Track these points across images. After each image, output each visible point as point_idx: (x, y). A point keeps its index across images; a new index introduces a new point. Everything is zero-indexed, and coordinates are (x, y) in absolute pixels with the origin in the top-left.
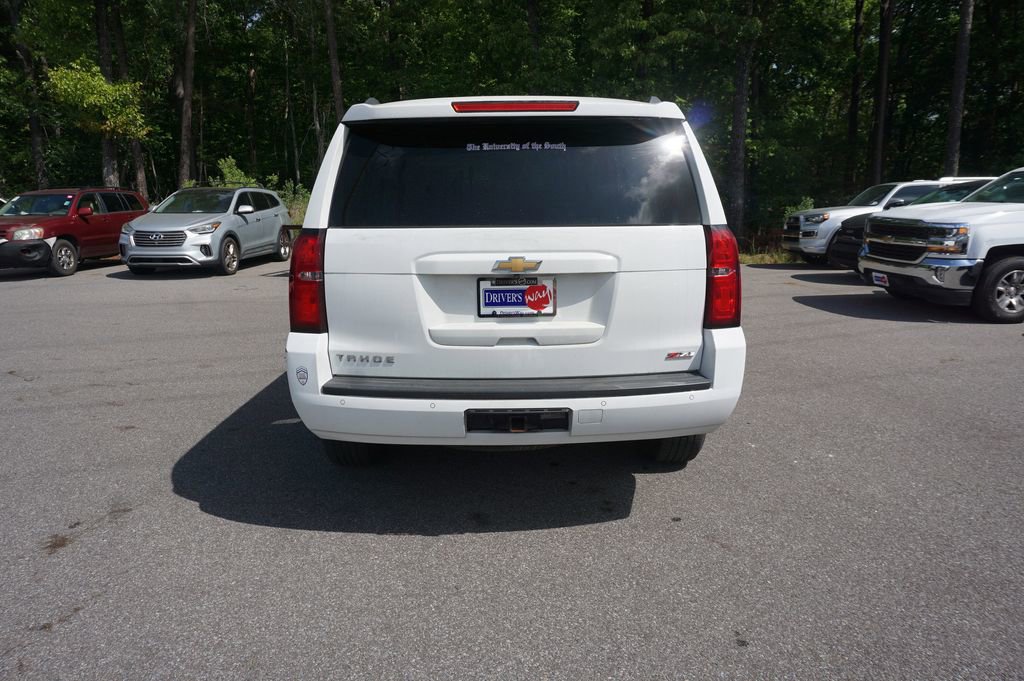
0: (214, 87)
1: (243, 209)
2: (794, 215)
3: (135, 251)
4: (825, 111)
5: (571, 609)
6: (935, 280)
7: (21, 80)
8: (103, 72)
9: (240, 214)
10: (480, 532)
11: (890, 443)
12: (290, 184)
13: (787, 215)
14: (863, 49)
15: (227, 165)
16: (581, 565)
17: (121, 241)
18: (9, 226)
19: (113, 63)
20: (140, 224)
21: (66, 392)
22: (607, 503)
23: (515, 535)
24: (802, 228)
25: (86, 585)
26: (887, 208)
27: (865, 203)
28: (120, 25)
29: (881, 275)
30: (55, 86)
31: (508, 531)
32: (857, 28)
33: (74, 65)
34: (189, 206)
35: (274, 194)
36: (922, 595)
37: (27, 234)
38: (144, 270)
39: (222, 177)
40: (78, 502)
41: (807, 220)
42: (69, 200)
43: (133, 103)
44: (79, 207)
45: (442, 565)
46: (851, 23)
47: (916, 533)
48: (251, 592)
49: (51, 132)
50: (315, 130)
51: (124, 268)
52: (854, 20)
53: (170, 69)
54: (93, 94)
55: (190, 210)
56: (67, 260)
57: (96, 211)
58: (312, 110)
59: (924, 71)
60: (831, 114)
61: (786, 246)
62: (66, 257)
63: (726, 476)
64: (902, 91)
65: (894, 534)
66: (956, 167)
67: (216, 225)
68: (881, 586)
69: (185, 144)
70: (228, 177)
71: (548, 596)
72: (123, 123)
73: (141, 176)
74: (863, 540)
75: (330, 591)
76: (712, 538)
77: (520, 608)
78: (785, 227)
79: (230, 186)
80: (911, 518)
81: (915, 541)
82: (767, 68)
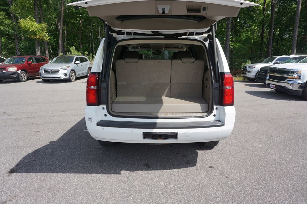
0: (69, 25)
1: (77, 62)
2: (245, 66)
3: (44, 75)
4: (254, 34)
5: (177, 199)
6: (290, 87)
7: (12, 23)
8: (36, 21)
9: (76, 64)
10: (147, 170)
11: (279, 142)
12: (91, 55)
13: (242, 66)
14: (266, 15)
15: (72, 49)
16: (180, 183)
17: (40, 72)
18: (7, 67)
19: (39, 18)
20: (46, 66)
21: (20, 119)
22: (188, 161)
23: (159, 172)
24: (247, 70)
25: (19, 187)
26: (274, 64)
27: (267, 62)
28: (42, 7)
29: (273, 85)
30: (21, 25)
31: (156, 170)
32: (264, 9)
33: (27, 19)
34: (61, 61)
35: (86, 58)
36: (294, 197)
37: (12, 69)
38: (47, 80)
39: (71, 53)
40: (20, 157)
41: (249, 67)
42: (25, 59)
43: (44, 30)
44: (28, 61)
45: (134, 182)
46: (262, 7)
47: (290, 174)
48: (72, 191)
49: (21, 38)
50: (99, 38)
51: (41, 80)
52: (263, 6)
53: (56, 20)
54: (33, 27)
55: (61, 62)
56: (24, 77)
57: (33, 63)
58: (98, 32)
59: (285, 22)
60: (256, 35)
61: (242, 75)
62: (24, 76)
63: (226, 151)
64: (278, 28)
65: (283, 174)
66: (295, 51)
67: (69, 67)
68: (280, 193)
69: (60, 42)
70: (73, 53)
71: (169, 194)
72: (42, 36)
73: (47, 52)
74: (273, 176)
75: (98, 191)
76: (223, 174)
77: (160, 199)
78: (242, 69)
79: (73, 55)
80: (288, 168)
81: (290, 177)
82: (236, 21)
